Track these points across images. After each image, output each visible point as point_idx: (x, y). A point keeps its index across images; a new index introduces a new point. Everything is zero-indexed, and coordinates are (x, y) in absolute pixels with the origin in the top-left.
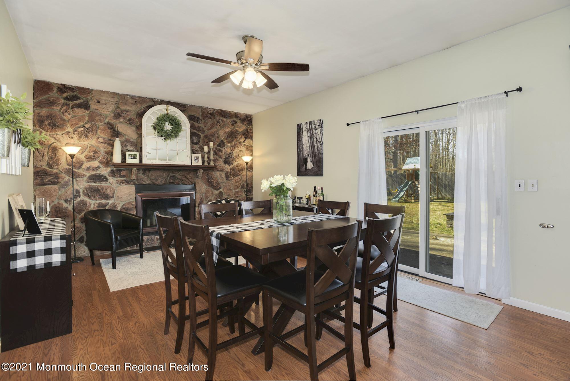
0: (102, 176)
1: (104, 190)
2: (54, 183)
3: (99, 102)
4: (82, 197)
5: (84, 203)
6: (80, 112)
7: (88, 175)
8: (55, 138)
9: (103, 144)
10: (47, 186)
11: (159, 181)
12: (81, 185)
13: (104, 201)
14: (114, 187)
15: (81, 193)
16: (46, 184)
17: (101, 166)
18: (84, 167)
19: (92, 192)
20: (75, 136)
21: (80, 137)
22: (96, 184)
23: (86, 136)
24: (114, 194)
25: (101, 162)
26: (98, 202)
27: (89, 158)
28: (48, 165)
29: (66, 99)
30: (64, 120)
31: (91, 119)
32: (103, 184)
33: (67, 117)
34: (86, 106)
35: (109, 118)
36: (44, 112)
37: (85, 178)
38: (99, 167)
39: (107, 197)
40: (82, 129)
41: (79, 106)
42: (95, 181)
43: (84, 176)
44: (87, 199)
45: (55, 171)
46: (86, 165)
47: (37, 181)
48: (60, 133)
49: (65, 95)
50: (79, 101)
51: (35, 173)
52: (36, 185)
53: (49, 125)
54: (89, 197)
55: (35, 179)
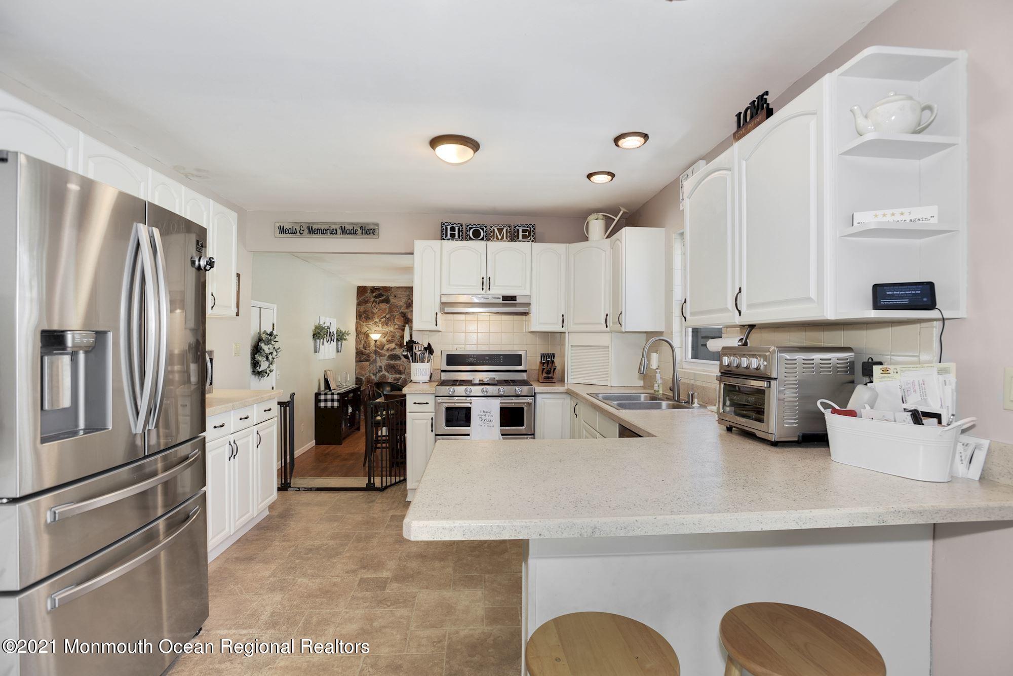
0: (397, 355)
1: (398, 367)
2: (367, 361)
3: (396, 297)
4: (384, 372)
5: (384, 376)
6: (384, 306)
7: (388, 355)
8: (368, 327)
9: (398, 330)
10: (363, 363)
12: (382, 362)
13: (398, 376)
14: (405, 365)
15: (383, 369)
16: (362, 362)
17: (396, 347)
18: (385, 348)
19: (391, 368)
20: (380, 325)
21: (383, 325)
22: (392, 362)
23: (387, 324)
24: (405, 370)
25: (396, 345)
26: (394, 376)
27: (389, 342)
28: (364, 347)
29: (375, 297)
30: (373, 313)
31: (391, 311)
32: (398, 362)
33: (375, 311)
34: (387, 301)
35: (402, 308)
36: (362, 308)
37: (386, 357)
38: (395, 348)
39: (400, 373)
40: (384, 319)
41: (382, 301)
42: (392, 359)
43: (385, 355)
44: (386, 374)
45: (368, 351)
46: (387, 347)
47: (357, 359)
48: (371, 323)
49: (374, 294)
50: (383, 298)
51: (356, 353)
52: (357, 361)
53: (365, 318)
54: (388, 372)
55: (356, 357)
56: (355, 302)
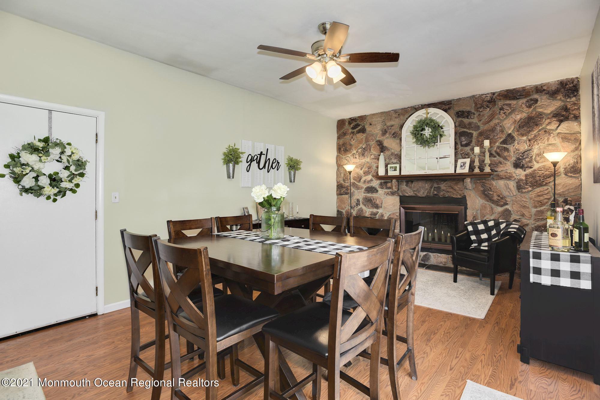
0: (374, 188)
1: (375, 200)
2: (346, 194)
3: (371, 124)
4: (361, 206)
5: (361, 210)
6: (360, 136)
7: (365, 187)
8: (346, 159)
9: (374, 160)
10: (343, 196)
11: (421, 193)
12: (359, 195)
13: (375, 210)
14: (382, 198)
15: (361, 203)
16: (342, 195)
17: (373, 179)
18: (362, 180)
19: (369, 201)
20: (357, 156)
21: (359, 156)
22: (369, 195)
23: (363, 155)
24: (382, 204)
25: (373, 176)
26: (371, 210)
27: (366, 173)
28: (344, 180)
29: (353, 128)
30: (351, 145)
31: (367, 140)
32: (374, 195)
33: (353, 142)
34: (363, 131)
35: (378, 136)
36: (341, 141)
37: (363, 190)
38: (371, 180)
39: (377, 207)
40: (361, 149)
41: (359, 132)
42: (368, 192)
43: (362, 188)
44: (364, 208)
45: (347, 184)
46: (363, 179)
47: (338, 192)
48: (349, 156)
49: (352, 126)
50: (359, 128)
51: (337, 186)
52: (338, 195)
53: (344, 151)
54: (365, 205)
55: (337, 190)
56: (335, 136)
